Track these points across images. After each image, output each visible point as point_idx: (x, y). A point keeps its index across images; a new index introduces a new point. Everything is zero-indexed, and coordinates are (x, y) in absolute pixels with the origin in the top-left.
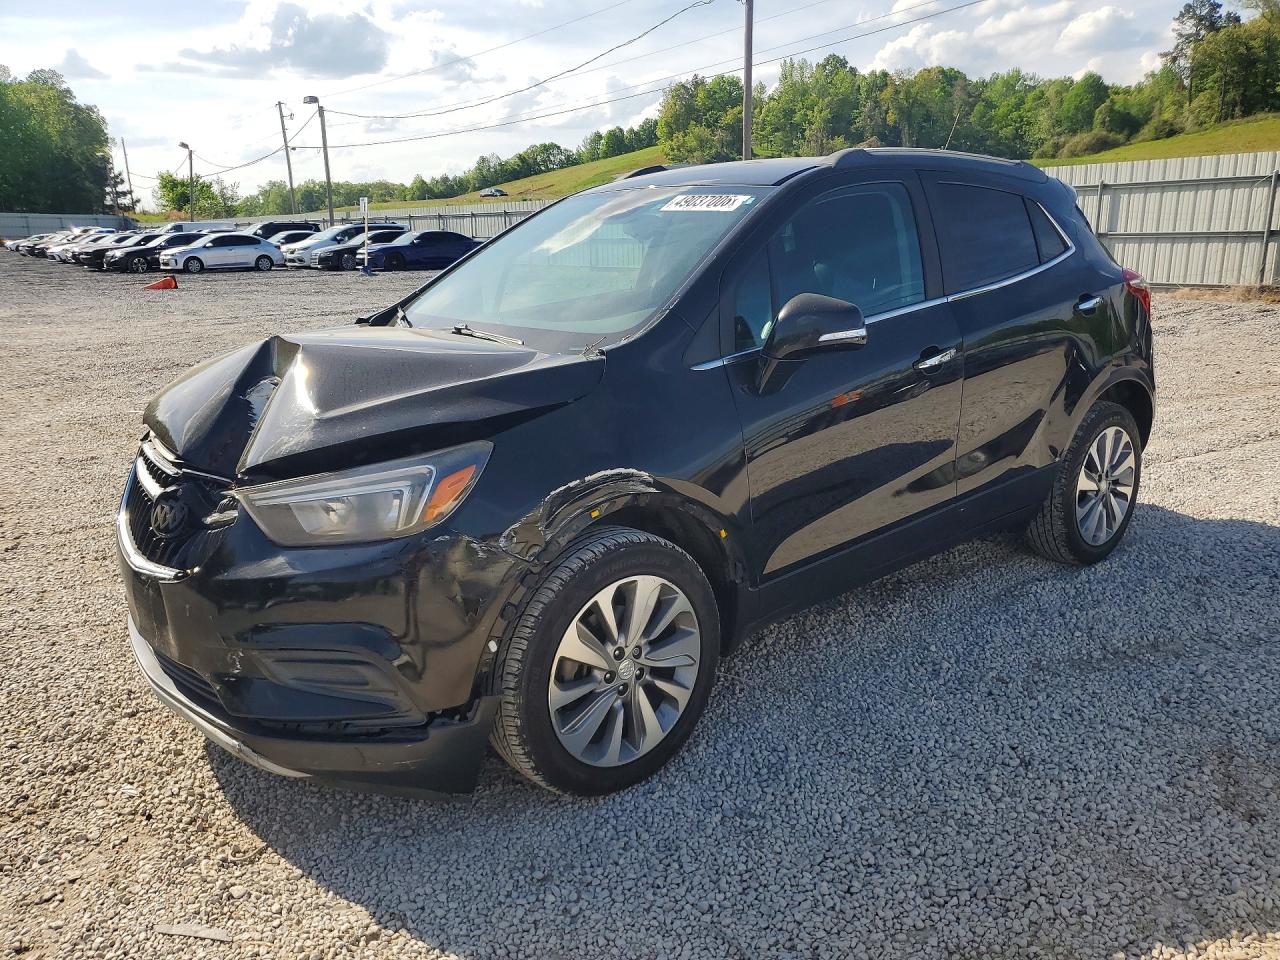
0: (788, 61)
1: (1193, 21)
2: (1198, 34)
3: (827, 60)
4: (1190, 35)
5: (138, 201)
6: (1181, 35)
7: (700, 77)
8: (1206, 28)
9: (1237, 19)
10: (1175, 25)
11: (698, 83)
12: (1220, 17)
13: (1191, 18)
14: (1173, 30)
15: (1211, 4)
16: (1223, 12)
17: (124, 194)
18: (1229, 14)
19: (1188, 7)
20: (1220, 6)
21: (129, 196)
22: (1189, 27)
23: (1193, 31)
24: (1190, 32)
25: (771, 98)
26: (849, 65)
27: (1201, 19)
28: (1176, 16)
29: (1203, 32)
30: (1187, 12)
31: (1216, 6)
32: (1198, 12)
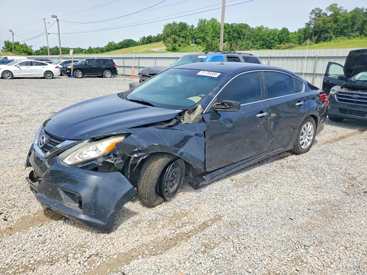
0: (201, 19)
1: (314, 14)
2: (315, 18)
3: (212, 19)
4: (314, 18)
6: (311, 18)
7: (175, 22)
8: (318, 16)
9: (326, 14)
10: (310, 15)
11: (174, 24)
12: (322, 14)
14: (309, 17)
16: (322, 12)
18: (324, 13)
19: (313, 10)
22: (313, 16)
23: (314, 17)
25: (196, 29)
26: (217, 21)
27: (316, 14)
28: (310, 13)
29: (317, 18)
30: (313, 12)
31: (321, 10)
32: (316, 12)
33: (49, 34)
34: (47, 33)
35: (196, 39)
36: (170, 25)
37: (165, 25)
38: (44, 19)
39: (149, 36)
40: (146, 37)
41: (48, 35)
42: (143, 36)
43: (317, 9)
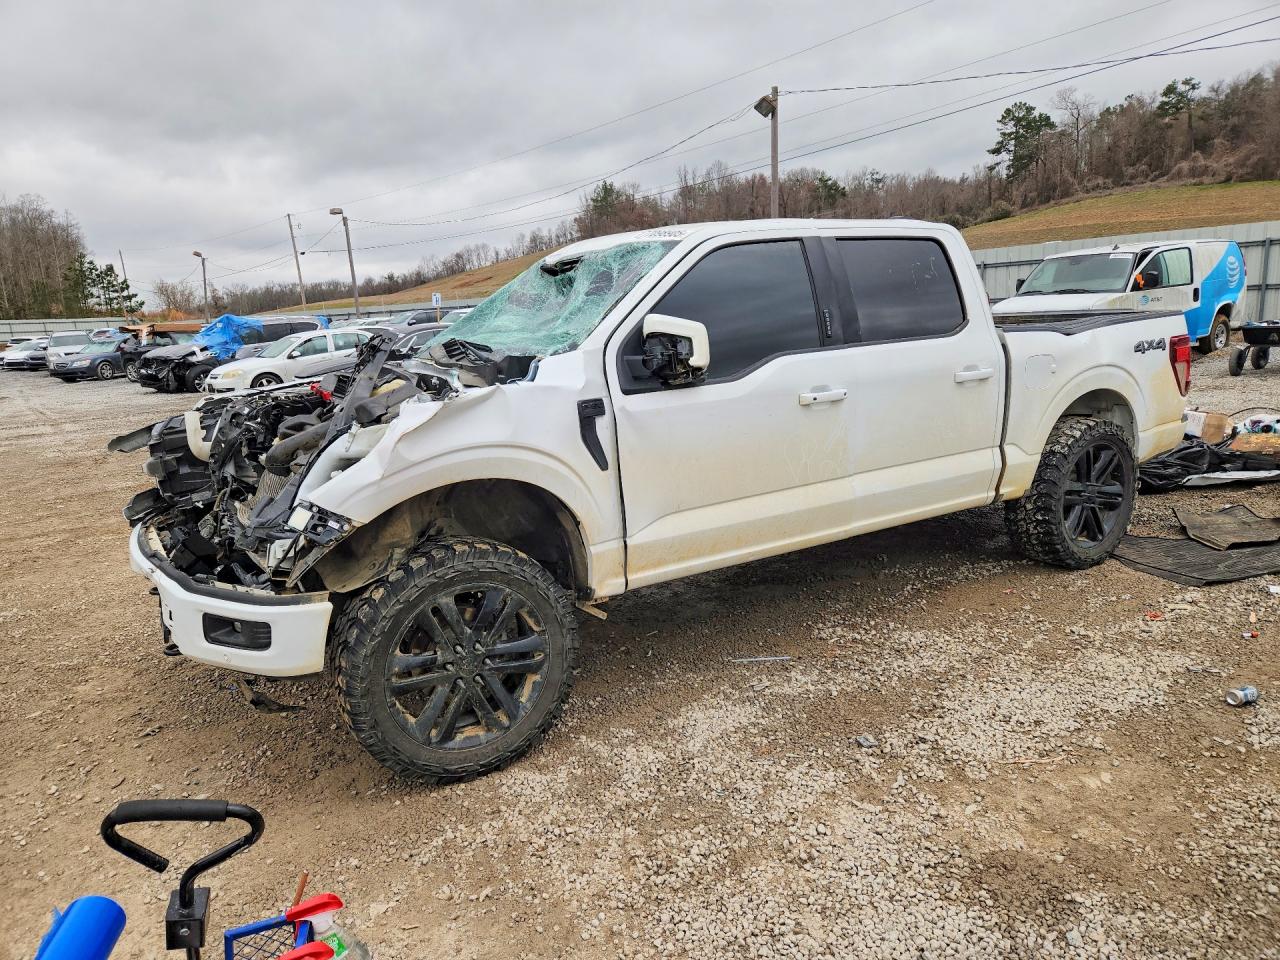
1: (1013, 122)
2: (1017, 132)
4: (1012, 133)
5: (143, 303)
8: (1024, 127)
9: (1048, 118)
10: (1000, 126)
12: (1034, 118)
13: (1012, 119)
14: (998, 129)
15: (1027, 108)
16: (1036, 113)
17: (129, 298)
18: (1041, 115)
19: (1008, 111)
20: (1034, 109)
21: (134, 299)
22: (1010, 128)
23: (1014, 130)
24: (1011, 131)
27: (1018, 121)
28: (999, 119)
29: (1021, 131)
30: (1007, 115)
31: (1030, 109)
32: (1017, 115)
33: (303, 253)
34: (296, 252)
38: (289, 215)
41: (300, 257)
43: (1019, 106)
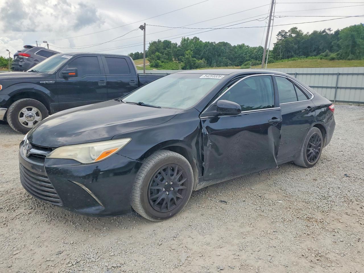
0: (184, 38)
1: (281, 36)
2: (282, 39)
3: (194, 38)
4: (280, 39)
6: (278, 39)
7: (160, 40)
8: (284, 38)
10: (277, 37)
11: (159, 41)
12: (287, 35)
15: (285, 32)
20: (287, 33)
24: (280, 38)
25: (179, 47)
26: (200, 40)
27: (283, 36)
28: (277, 35)
30: (279, 34)
32: (282, 34)
35: (179, 56)
36: (155, 42)
37: (151, 42)
39: (136, 52)
40: (134, 53)
42: (131, 53)
43: (283, 31)
